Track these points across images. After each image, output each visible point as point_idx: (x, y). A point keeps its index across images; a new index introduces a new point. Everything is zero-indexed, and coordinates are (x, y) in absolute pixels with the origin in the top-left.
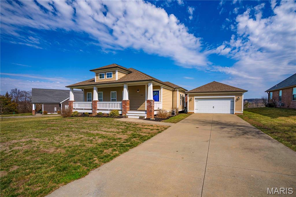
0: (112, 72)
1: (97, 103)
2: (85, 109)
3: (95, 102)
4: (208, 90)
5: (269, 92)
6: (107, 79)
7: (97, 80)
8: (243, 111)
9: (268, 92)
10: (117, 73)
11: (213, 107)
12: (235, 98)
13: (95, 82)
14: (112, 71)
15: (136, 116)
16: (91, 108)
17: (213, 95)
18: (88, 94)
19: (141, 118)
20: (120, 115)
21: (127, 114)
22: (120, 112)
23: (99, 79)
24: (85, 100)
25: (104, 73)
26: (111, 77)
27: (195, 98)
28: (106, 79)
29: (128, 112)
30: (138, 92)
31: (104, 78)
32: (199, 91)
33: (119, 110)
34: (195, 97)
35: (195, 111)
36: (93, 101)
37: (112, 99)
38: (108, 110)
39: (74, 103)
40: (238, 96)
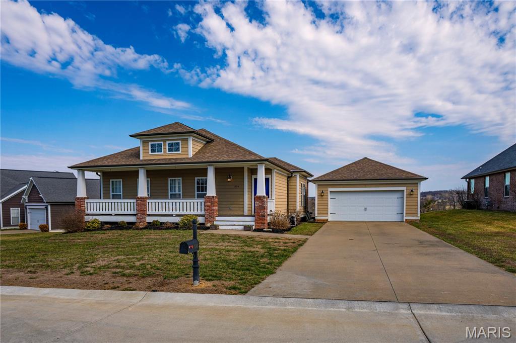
0: (180, 142)
1: (148, 201)
2: (116, 215)
3: (143, 199)
4: (355, 176)
5: (470, 179)
6: (169, 155)
7: (145, 155)
8: (419, 215)
9: (468, 180)
10: (191, 142)
11: (366, 209)
12: (405, 191)
13: (141, 158)
14: (179, 140)
15: (234, 225)
16: (135, 212)
17: (364, 186)
18: (113, 182)
19: (247, 228)
20: (201, 224)
21: (215, 223)
22: (201, 220)
23: (150, 153)
24: (107, 196)
25: (162, 143)
26: (178, 150)
27: (330, 192)
28: (165, 154)
29: (217, 219)
30: (229, 180)
31: (162, 153)
32: (339, 177)
33: (197, 215)
34: (330, 189)
35: (330, 218)
36: (138, 198)
37: (171, 194)
38: (172, 215)
39: (86, 201)
40: (411, 188)
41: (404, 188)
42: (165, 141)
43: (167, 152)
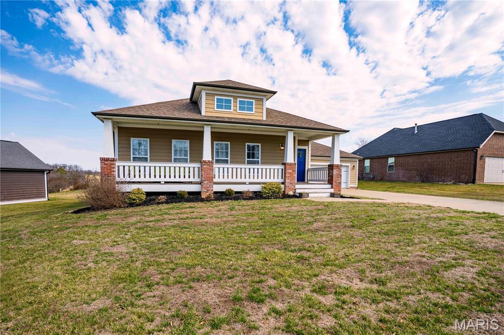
0: (254, 101)
1: (214, 166)
2: (165, 183)
6: (240, 114)
7: (209, 110)
8: (357, 184)
10: (265, 104)
12: (350, 166)
14: (253, 98)
16: (197, 179)
23: (216, 109)
25: (232, 99)
26: (250, 109)
28: (236, 112)
29: (298, 186)
30: (282, 148)
31: (232, 111)
36: (203, 162)
38: (245, 183)
39: (117, 164)
40: (353, 164)
41: (349, 164)
42: (235, 98)
43: (238, 111)
